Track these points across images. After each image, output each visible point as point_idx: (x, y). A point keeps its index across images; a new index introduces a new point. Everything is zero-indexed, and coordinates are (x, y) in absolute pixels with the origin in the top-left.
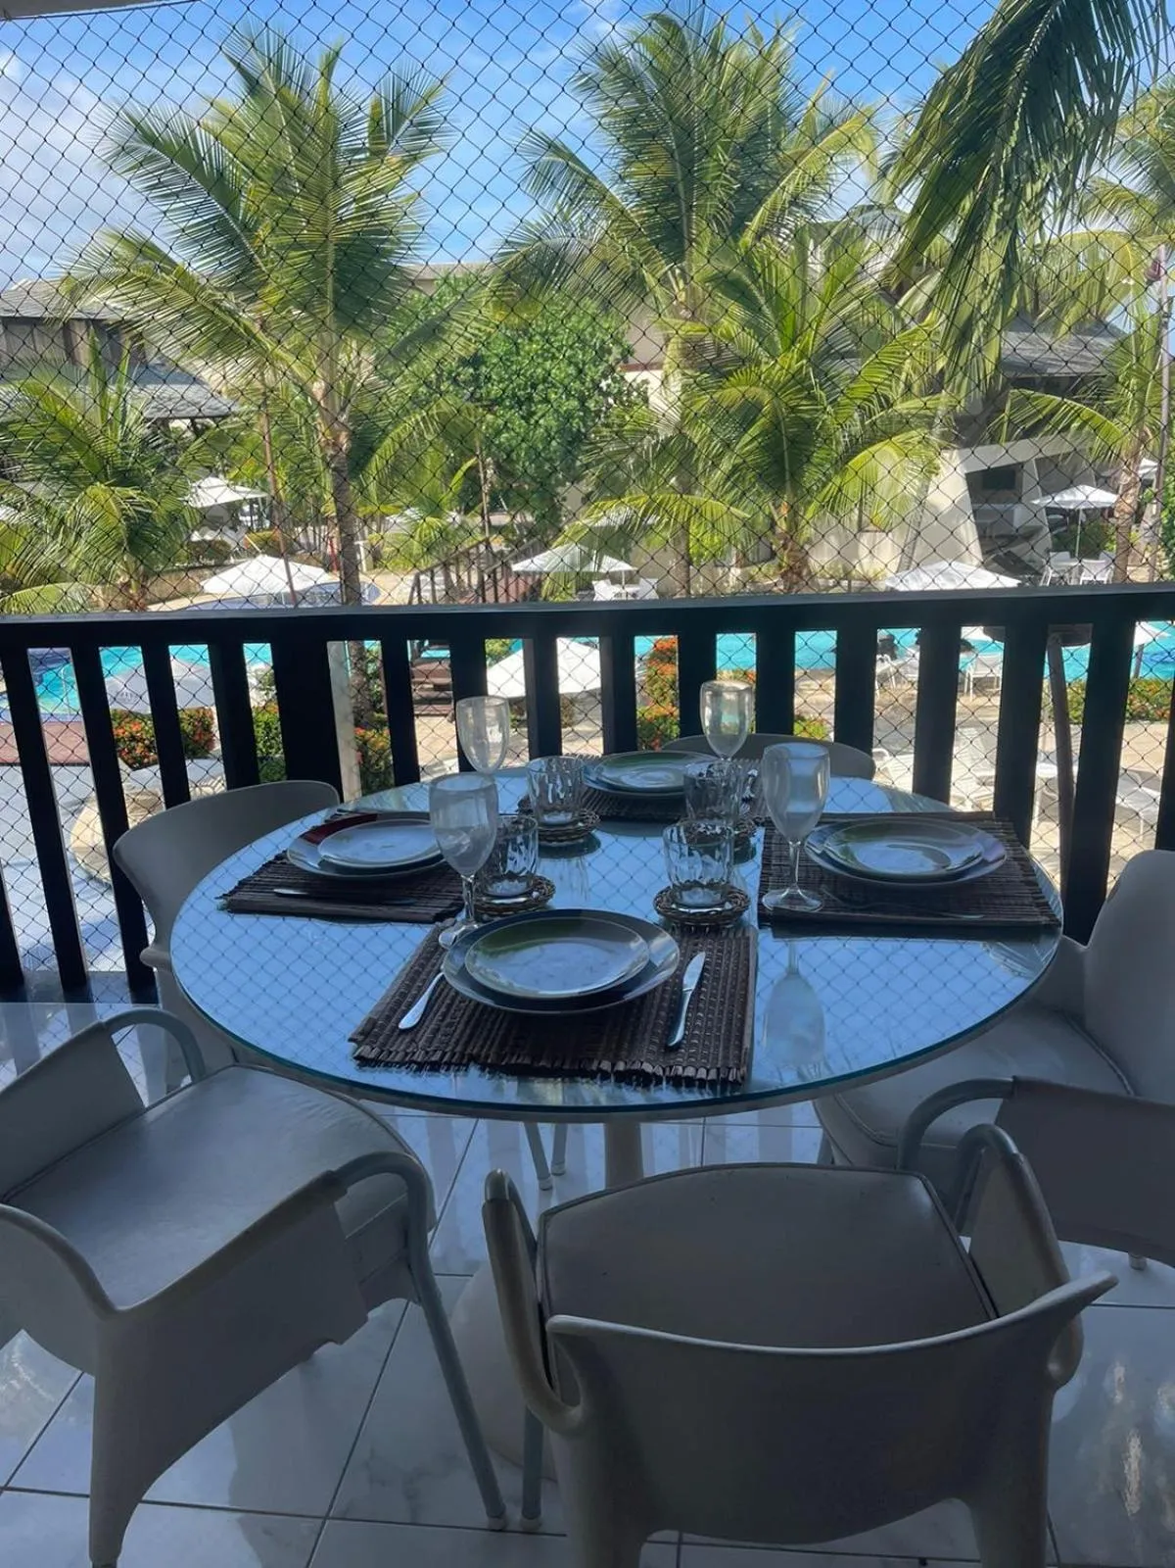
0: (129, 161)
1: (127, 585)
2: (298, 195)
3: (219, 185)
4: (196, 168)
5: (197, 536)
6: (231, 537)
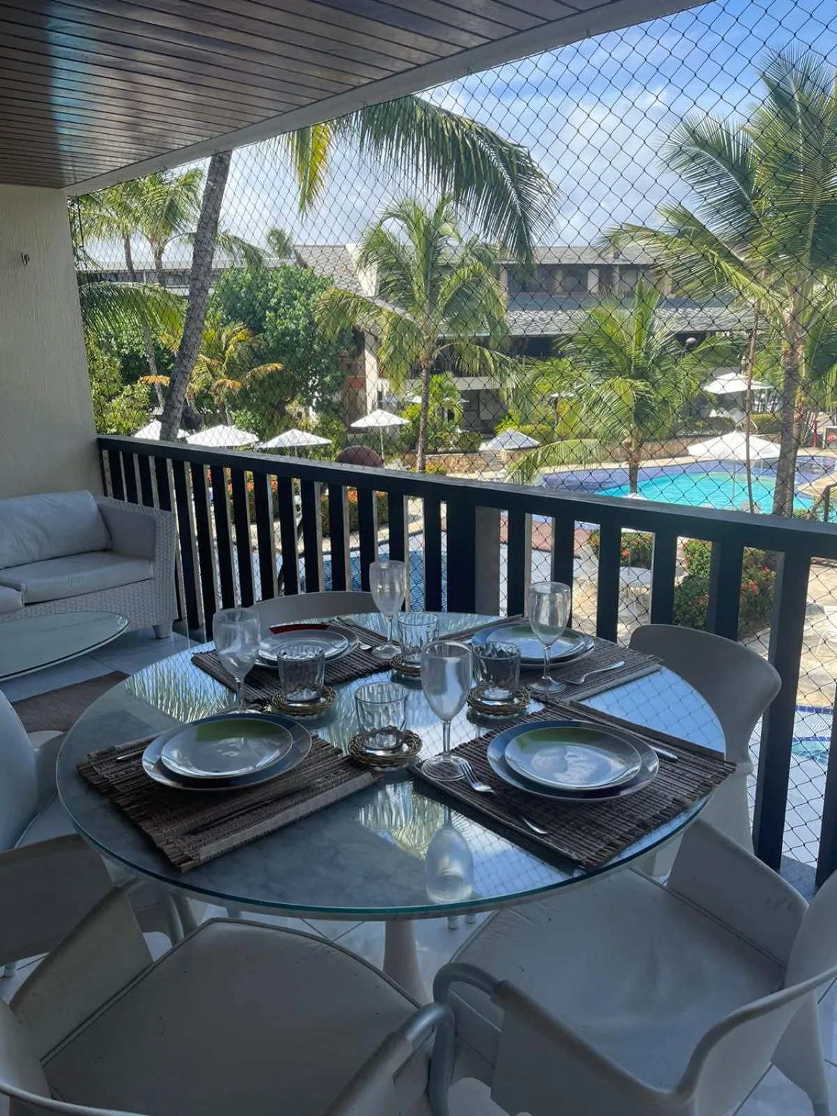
0: (684, 158)
1: (629, 445)
2: (801, 173)
3: (741, 169)
4: (727, 160)
5: (713, 414)
6: (737, 417)
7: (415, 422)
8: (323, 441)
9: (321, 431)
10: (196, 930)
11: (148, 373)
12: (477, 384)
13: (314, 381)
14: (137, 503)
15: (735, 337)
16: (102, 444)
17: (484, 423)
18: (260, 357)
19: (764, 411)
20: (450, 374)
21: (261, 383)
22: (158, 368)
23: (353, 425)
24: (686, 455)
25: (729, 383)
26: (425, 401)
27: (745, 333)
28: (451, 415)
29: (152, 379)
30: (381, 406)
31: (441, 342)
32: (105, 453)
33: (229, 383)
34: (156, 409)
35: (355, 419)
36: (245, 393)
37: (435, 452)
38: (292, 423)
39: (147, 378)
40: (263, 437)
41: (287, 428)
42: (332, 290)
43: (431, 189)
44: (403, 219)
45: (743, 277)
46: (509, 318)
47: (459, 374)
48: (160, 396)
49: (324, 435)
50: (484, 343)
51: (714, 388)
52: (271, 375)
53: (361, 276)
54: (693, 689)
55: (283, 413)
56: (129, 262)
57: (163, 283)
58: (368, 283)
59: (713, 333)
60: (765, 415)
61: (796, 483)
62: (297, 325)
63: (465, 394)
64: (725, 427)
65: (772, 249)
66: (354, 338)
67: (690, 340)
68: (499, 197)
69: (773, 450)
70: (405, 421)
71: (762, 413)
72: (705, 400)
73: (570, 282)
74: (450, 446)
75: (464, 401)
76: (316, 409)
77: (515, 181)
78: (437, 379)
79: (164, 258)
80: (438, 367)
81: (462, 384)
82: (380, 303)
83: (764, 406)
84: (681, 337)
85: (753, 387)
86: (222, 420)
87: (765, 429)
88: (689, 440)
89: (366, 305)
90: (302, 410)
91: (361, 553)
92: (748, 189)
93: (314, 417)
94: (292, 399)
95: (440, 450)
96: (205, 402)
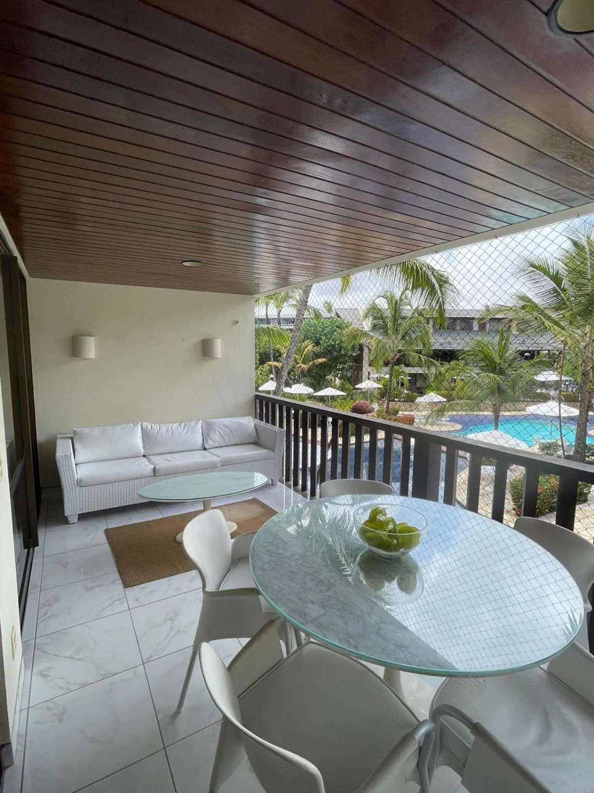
1: (495, 405)
3: (556, 279)
4: (547, 273)
5: (539, 391)
6: (552, 393)
7: (385, 386)
8: (342, 393)
9: (342, 389)
10: (302, 646)
11: (270, 361)
12: (413, 370)
13: (340, 366)
14: (268, 423)
15: (551, 353)
16: (257, 397)
17: (418, 388)
18: (317, 356)
19: (567, 391)
20: (403, 365)
21: (317, 366)
22: (274, 358)
23: (356, 386)
24: (525, 410)
25: (549, 376)
26: (391, 377)
27: (556, 352)
28: (402, 384)
29: (271, 363)
30: (369, 379)
31: (400, 351)
32: (258, 401)
33: (303, 366)
34: (271, 375)
35: (357, 384)
36: (309, 370)
37: (394, 401)
38: (329, 384)
39: (269, 362)
40: (316, 390)
41: (326, 387)
42: (351, 328)
43: (401, 285)
44: (385, 298)
45: (557, 328)
46: (432, 341)
47: (407, 365)
48: (273, 370)
49: (342, 390)
50: (420, 352)
51: (541, 378)
52: (321, 364)
53: (364, 323)
54: (546, 550)
55: (325, 380)
56: (267, 315)
57: (279, 323)
58: (367, 325)
59: (538, 352)
60: (568, 393)
61: (587, 429)
62: (335, 342)
63: (410, 375)
64: (545, 398)
65: (572, 314)
66: (359, 348)
67: (527, 354)
68: (433, 292)
69: (575, 412)
70: (380, 386)
71: (566, 391)
72: (534, 383)
73: (464, 325)
74: (401, 398)
75: (410, 378)
76: (340, 378)
77: (441, 286)
78: (395, 367)
79: (281, 314)
80: (398, 362)
81: (408, 370)
82: (371, 334)
83: (567, 388)
84: (522, 353)
85: (562, 379)
86: (298, 382)
87: (570, 400)
88: (526, 403)
89: (365, 334)
90: (333, 378)
91: (356, 446)
92: (560, 287)
93: (338, 381)
94: (329, 374)
95: (396, 399)
96: (292, 373)
